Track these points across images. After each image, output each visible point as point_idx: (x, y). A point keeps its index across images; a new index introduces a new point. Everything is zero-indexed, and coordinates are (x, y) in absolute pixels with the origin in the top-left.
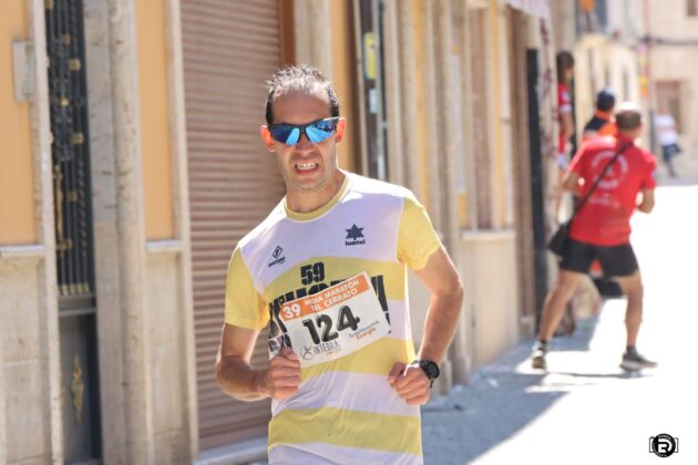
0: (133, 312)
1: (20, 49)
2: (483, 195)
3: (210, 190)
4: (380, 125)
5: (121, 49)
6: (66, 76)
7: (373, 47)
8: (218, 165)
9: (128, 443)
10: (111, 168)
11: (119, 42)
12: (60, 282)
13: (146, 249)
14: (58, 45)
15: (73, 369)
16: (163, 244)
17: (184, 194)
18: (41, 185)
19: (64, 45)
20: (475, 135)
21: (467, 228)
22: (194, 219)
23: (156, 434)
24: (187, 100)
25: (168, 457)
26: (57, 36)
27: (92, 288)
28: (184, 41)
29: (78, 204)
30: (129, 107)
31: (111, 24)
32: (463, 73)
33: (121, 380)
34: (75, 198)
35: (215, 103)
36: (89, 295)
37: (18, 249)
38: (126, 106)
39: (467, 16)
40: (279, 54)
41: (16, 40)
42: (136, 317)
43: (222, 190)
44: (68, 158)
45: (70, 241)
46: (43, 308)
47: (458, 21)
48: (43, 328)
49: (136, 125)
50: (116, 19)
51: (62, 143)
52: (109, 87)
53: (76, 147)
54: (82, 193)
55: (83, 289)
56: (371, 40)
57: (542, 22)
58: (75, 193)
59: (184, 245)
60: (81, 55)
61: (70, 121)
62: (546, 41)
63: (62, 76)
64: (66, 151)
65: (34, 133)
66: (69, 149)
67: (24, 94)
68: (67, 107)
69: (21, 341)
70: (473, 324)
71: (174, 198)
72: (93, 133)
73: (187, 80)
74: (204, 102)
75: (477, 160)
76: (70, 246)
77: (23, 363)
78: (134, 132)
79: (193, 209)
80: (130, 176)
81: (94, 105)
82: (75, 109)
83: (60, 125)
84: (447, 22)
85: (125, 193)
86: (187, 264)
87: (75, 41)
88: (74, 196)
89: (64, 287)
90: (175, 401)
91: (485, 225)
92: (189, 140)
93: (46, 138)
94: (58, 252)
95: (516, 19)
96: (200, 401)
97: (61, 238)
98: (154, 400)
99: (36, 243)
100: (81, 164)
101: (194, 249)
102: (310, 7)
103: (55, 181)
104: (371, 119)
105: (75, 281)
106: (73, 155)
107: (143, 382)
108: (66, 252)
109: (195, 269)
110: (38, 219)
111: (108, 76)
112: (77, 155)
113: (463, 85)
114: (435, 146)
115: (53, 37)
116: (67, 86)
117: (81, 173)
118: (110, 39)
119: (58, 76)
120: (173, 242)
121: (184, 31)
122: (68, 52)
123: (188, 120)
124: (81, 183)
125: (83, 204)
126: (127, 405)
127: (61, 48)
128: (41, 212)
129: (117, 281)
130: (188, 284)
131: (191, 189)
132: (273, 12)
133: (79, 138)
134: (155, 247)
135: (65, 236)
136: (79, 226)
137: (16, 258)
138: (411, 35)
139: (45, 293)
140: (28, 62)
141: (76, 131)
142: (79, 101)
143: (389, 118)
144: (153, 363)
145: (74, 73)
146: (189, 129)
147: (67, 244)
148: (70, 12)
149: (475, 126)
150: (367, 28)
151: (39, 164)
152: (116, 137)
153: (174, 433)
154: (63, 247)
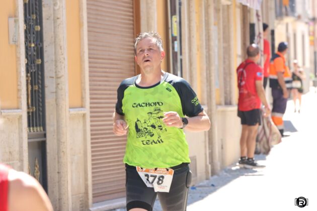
0: (63, 140)
1: (12, 21)
2: (228, 89)
3: (100, 85)
4: (179, 57)
5: (59, 21)
6: (34, 34)
7: (176, 22)
8: (104, 74)
9: (60, 199)
10: (54, 75)
11: (58, 18)
12: (29, 126)
13: (69, 111)
14: (30, 19)
15: (35, 166)
16: (77, 109)
17: (87, 87)
18: (21, 82)
19: (33, 19)
20: (224, 62)
21: (219, 104)
22: (91, 99)
23: (72, 195)
24: (89, 45)
25: (78, 206)
26: (30, 15)
27: (44, 129)
28: (88, 18)
29: (38, 91)
30: (62, 48)
31: (54, 10)
32: (219, 34)
33: (57, 171)
34: (37, 89)
35: (103, 46)
36: (43, 132)
37: (10, 111)
38: (61, 47)
39: (221, 8)
40: (133, 25)
41: (10, 17)
42: (64, 143)
43: (106, 85)
44: (34, 71)
45: (34, 107)
46: (21, 138)
47: (217, 10)
48: (21, 147)
49: (65, 55)
50: (57, 8)
51: (32, 63)
52: (53, 38)
53: (38, 65)
54: (40, 86)
55: (40, 129)
56: (175, 19)
57: (257, 11)
58: (37, 86)
59: (87, 111)
60: (41, 24)
61: (35, 53)
62: (259, 20)
63: (32, 33)
64: (33, 67)
65: (18, 59)
66: (34, 66)
67: (13, 41)
68: (34, 47)
69: (10, 152)
70: (222, 148)
71: (83, 89)
72: (46, 59)
73: (89, 35)
74: (97, 46)
75: (225, 73)
76: (34, 110)
77: (11, 162)
78: (64, 59)
79: (91, 94)
80: (62, 79)
81: (46, 46)
82: (37, 48)
83: (30, 55)
84: (212, 11)
85: (60, 86)
86: (88, 119)
87: (38, 17)
88: (36, 88)
89: (31, 128)
90: (82, 181)
91: (228, 103)
92: (90, 63)
93: (23, 61)
94: (28, 113)
95: (245, 10)
96: (93, 181)
97: (30, 107)
98: (72, 180)
99: (18, 108)
100: (40, 73)
101: (91, 112)
102: (147, 4)
103: (27, 81)
104: (175, 54)
105: (36, 126)
106: (36, 69)
107: (67, 171)
108: (32, 113)
109: (91, 121)
110: (19, 98)
111: (53, 33)
112: (38, 69)
113: (219, 40)
114: (205, 67)
115: (28, 15)
116: (34, 37)
117: (40, 77)
118: (54, 17)
119: (30, 33)
120: (82, 109)
121: (88, 13)
122: (35, 23)
123: (89, 54)
124: (40, 81)
125: (40, 91)
126: (59, 182)
127: (32, 21)
128: (21, 94)
129: (55, 126)
130: (88, 128)
131: (90, 85)
132: (131, 6)
133: (39, 62)
134: (73, 111)
135: (32, 105)
136: (39, 100)
137: (9, 115)
138: (194, 16)
139: (22, 131)
140: (15, 27)
141: (38, 58)
142: (39, 44)
143: (183, 54)
144: (72, 163)
145: (37, 32)
146: (89, 58)
147: (33, 109)
148: (36, 4)
149: (224, 58)
150: (173, 13)
151: (20, 73)
152: (56, 61)
153: (81, 195)
154: (31, 111)
